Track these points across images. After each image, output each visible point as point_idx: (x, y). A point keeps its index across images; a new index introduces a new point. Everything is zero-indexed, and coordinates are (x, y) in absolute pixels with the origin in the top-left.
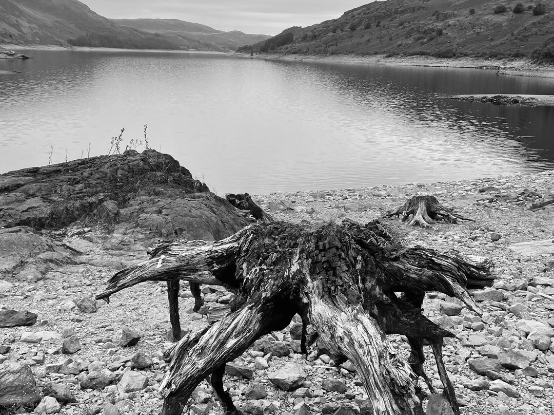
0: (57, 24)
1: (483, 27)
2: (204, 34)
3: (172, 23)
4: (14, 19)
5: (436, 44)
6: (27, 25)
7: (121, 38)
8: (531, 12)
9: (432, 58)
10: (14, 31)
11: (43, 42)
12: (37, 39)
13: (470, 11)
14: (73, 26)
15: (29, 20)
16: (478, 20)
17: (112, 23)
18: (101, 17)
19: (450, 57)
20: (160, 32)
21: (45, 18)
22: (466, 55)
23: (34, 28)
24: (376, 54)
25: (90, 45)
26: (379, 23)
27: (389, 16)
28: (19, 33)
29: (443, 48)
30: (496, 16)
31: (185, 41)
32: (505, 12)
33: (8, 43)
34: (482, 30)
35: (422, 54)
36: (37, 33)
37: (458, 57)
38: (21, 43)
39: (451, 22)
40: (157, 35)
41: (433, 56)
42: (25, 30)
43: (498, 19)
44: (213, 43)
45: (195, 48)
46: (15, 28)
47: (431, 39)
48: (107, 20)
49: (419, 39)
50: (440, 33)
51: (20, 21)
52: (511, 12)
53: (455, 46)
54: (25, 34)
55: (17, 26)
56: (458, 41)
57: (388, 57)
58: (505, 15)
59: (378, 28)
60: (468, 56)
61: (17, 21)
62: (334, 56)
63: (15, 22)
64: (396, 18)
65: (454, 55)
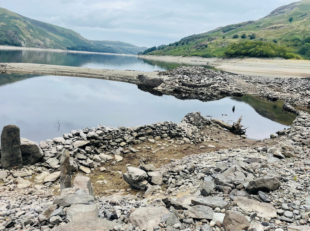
0: (65, 41)
1: (226, 44)
2: (130, 47)
3: (117, 42)
4: (43, 38)
5: (204, 51)
6: (49, 40)
7: (92, 48)
8: (249, 38)
9: (200, 57)
10: (42, 43)
11: (55, 47)
12: (52, 46)
13: (223, 37)
14: (72, 42)
15: (50, 38)
16: (224, 41)
17: (89, 41)
18: (85, 39)
19: (208, 57)
20: (111, 46)
21: (60, 38)
22: (215, 57)
23: (52, 42)
24: (180, 55)
25: (77, 50)
26: (188, 42)
27: (193, 40)
28: (44, 43)
29: (206, 53)
30: (233, 39)
31: (121, 50)
32: (238, 37)
33: (37, 47)
34: (225, 46)
35: (196, 55)
36: (53, 44)
37: (211, 57)
38: (44, 48)
39: (213, 42)
40: (109, 47)
41: (200, 56)
42: (47, 43)
43: (233, 41)
44: (133, 51)
45: (125, 53)
46: (43, 42)
47: (202, 49)
48: (87, 40)
49: (198, 49)
50: (206, 46)
51: (46, 39)
52: (240, 38)
53: (212, 52)
54: (47, 44)
55: (44, 41)
56: (214, 50)
57: (183, 57)
58: (237, 39)
59: (187, 45)
60: (216, 57)
61: (44, 39)
62: (164, 56)
63: (43, 39)
64: (195, 40)
65: (210, 56)
